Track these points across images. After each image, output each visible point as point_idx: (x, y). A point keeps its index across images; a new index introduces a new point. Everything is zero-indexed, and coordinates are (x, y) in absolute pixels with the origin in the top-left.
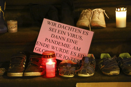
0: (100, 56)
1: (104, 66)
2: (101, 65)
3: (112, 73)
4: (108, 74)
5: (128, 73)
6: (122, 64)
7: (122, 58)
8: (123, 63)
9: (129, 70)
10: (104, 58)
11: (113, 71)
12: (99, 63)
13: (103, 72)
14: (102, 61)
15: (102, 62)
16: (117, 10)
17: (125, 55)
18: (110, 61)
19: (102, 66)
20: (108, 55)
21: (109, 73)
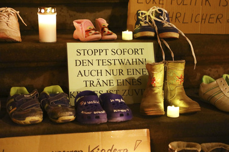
0: (9, 90)
1: (15, 109)
2: (11, 107)
3: (29, 120)
4: (22, 122)
5: (57, 119)
6: (47, 105)
7: (48, 94)
8: (49, 103)
9: (58, 114)
10: (16, 95)
11: (31, 116)
12: (7, 104)
13: (14, 120)
14: (13, 100)
15: (12, 102)
16: (40, 12)
17: (53, 90)
18: (27, 100)
19: (13, 108)
20: (25, 89)
21: (24, 120)
